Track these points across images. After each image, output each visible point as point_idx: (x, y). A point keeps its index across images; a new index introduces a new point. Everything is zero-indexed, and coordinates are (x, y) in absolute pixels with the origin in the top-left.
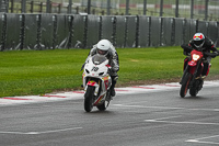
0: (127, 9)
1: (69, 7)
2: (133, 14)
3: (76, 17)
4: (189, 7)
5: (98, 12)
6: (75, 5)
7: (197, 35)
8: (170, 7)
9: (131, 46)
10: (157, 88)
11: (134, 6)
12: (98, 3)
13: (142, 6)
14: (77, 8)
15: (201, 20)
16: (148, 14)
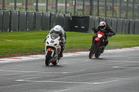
0: (4, 6)
2: (7, 10)
4: (45, 4)
8: (32, 4)
9: (6, 31)
10: (24, 58)
11: (8, 4)
13: (13, 4)
15: (53, 13)
16: (18, 10)
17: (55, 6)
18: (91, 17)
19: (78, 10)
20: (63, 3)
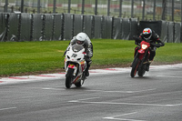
0: (55, 8)
1: (6, 7)
2: (59, 12)
3: (12, 15)
4: (106, 6)
5: (30, 11)
6: (10, 5)
7: (146, 30)
8: (90, 6)
9: (57, 39)
11: (60, 5)
12: (30, 3)
13: (67, 5)
14: (12, 8)
15: (116, 17)
16: (72, 13)
17: (118, 8)
18: (163, 22)
19: (148, 13)
20: (128, 4)
